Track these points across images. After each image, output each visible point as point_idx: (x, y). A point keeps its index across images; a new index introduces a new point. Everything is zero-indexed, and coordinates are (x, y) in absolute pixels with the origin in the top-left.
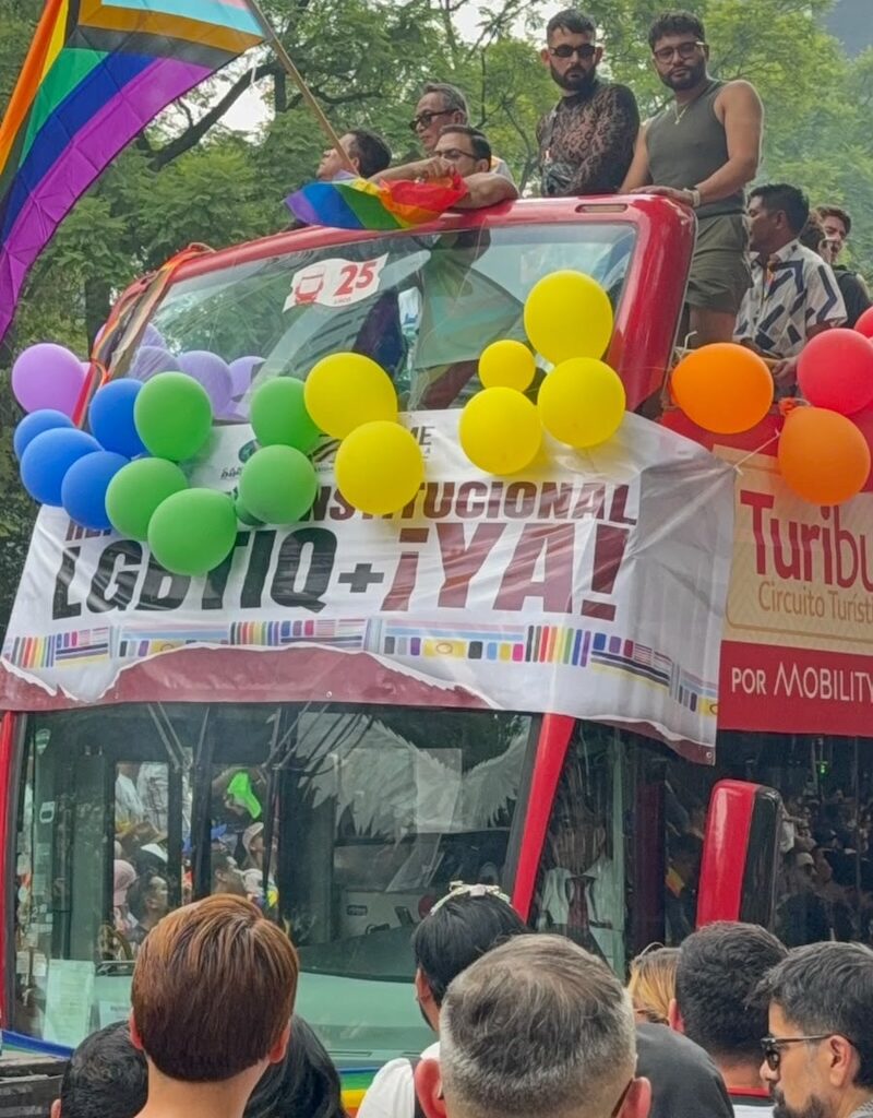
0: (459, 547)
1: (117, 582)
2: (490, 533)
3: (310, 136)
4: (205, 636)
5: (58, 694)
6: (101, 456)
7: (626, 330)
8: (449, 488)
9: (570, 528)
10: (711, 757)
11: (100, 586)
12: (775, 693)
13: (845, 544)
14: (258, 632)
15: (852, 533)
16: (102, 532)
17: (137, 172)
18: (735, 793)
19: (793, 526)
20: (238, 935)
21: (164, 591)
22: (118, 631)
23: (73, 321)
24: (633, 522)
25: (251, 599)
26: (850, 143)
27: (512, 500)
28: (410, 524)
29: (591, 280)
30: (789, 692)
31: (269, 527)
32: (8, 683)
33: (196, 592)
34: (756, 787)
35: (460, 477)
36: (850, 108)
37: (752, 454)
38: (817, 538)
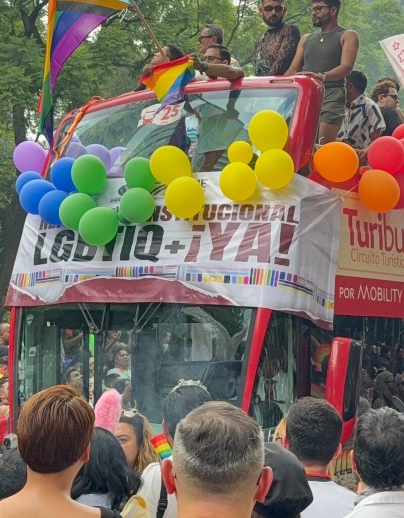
0: (219, 234)
1: (63, 249)
2: (233, 227)
3: (118, 39)
4: (104, 274)
5: (37, 299)
6: (56, 192)
7: (293, 136)
8: (214, 207)
9: (269, 225)
10: (331, 327)
11: (55, 250)
12: (358, 298)
13: (388, 232)
14: (128, 272)
15: (391, 226)
16: (56, 226)
17: (36, 55)
18: (341, 343)
19: (366, 224)
20: (61, 405)
21: (85, 253)
22: (64, 271)
23: (7, 124)
24: (297, 222)
25: (125, 256)
26: (368, 42)
27: (243, 212)
28: (197, 223)
29: (278, 114)
30: (364, 298)
31: (133, 224)
32: (14, 293)
33: (100, 253)
34: (351, 340)
35: (219, 202)
36: (368, 26)
37: (348, 192)
38: (376, 229)
